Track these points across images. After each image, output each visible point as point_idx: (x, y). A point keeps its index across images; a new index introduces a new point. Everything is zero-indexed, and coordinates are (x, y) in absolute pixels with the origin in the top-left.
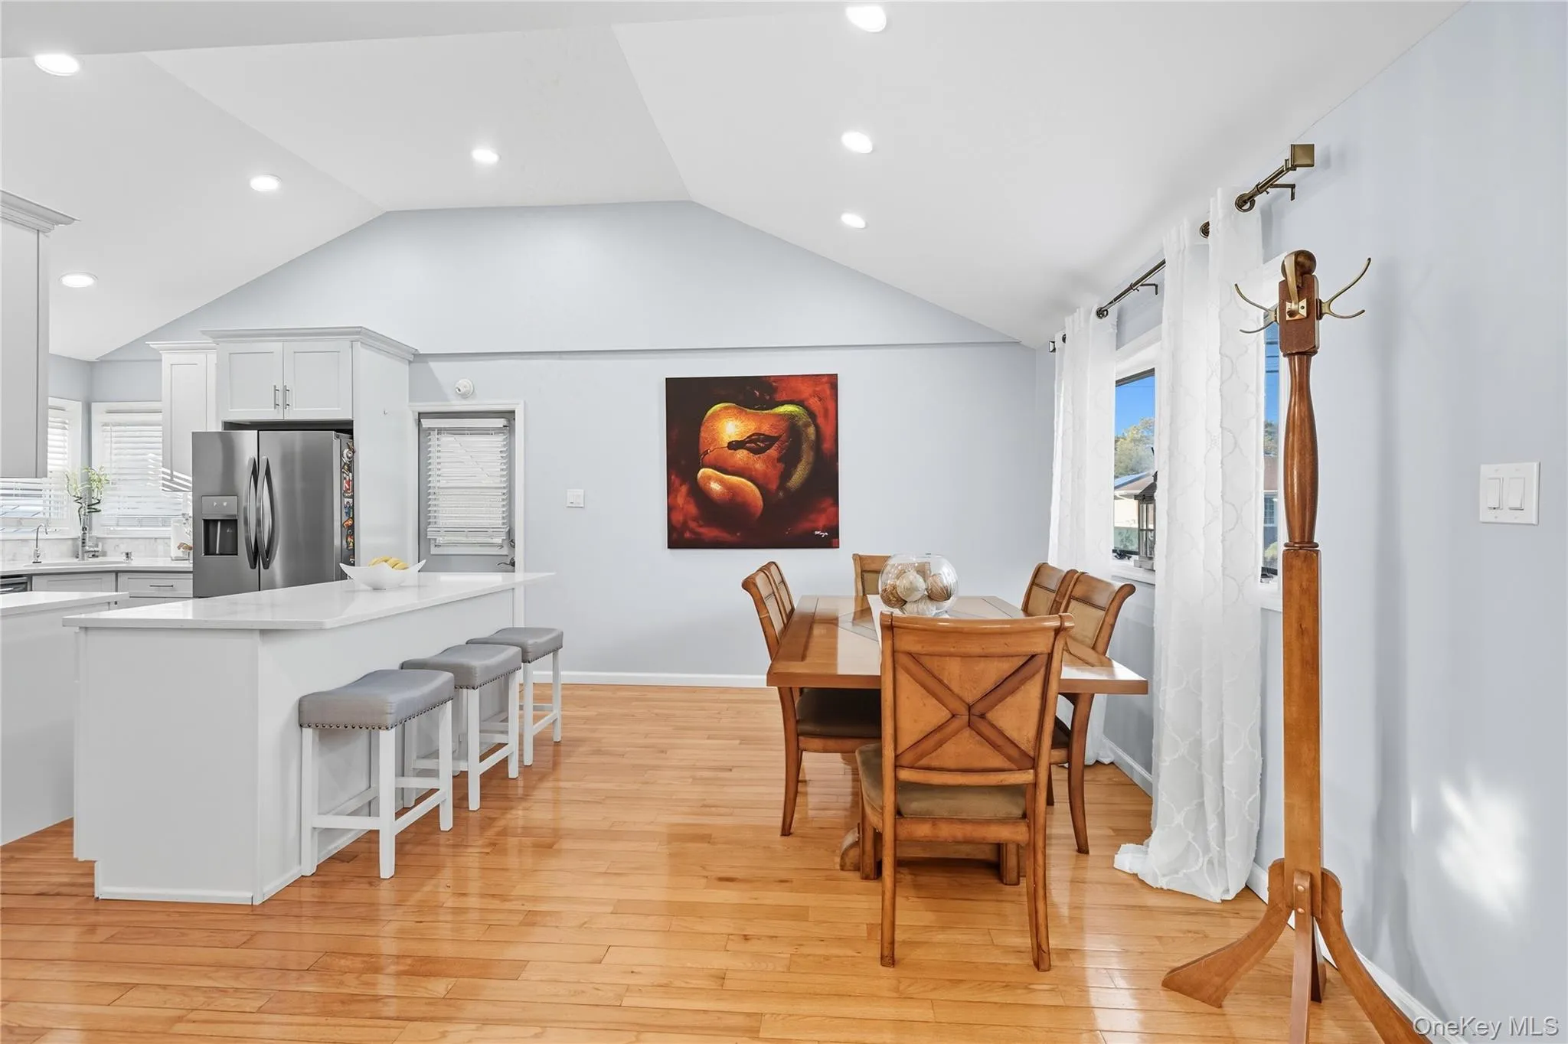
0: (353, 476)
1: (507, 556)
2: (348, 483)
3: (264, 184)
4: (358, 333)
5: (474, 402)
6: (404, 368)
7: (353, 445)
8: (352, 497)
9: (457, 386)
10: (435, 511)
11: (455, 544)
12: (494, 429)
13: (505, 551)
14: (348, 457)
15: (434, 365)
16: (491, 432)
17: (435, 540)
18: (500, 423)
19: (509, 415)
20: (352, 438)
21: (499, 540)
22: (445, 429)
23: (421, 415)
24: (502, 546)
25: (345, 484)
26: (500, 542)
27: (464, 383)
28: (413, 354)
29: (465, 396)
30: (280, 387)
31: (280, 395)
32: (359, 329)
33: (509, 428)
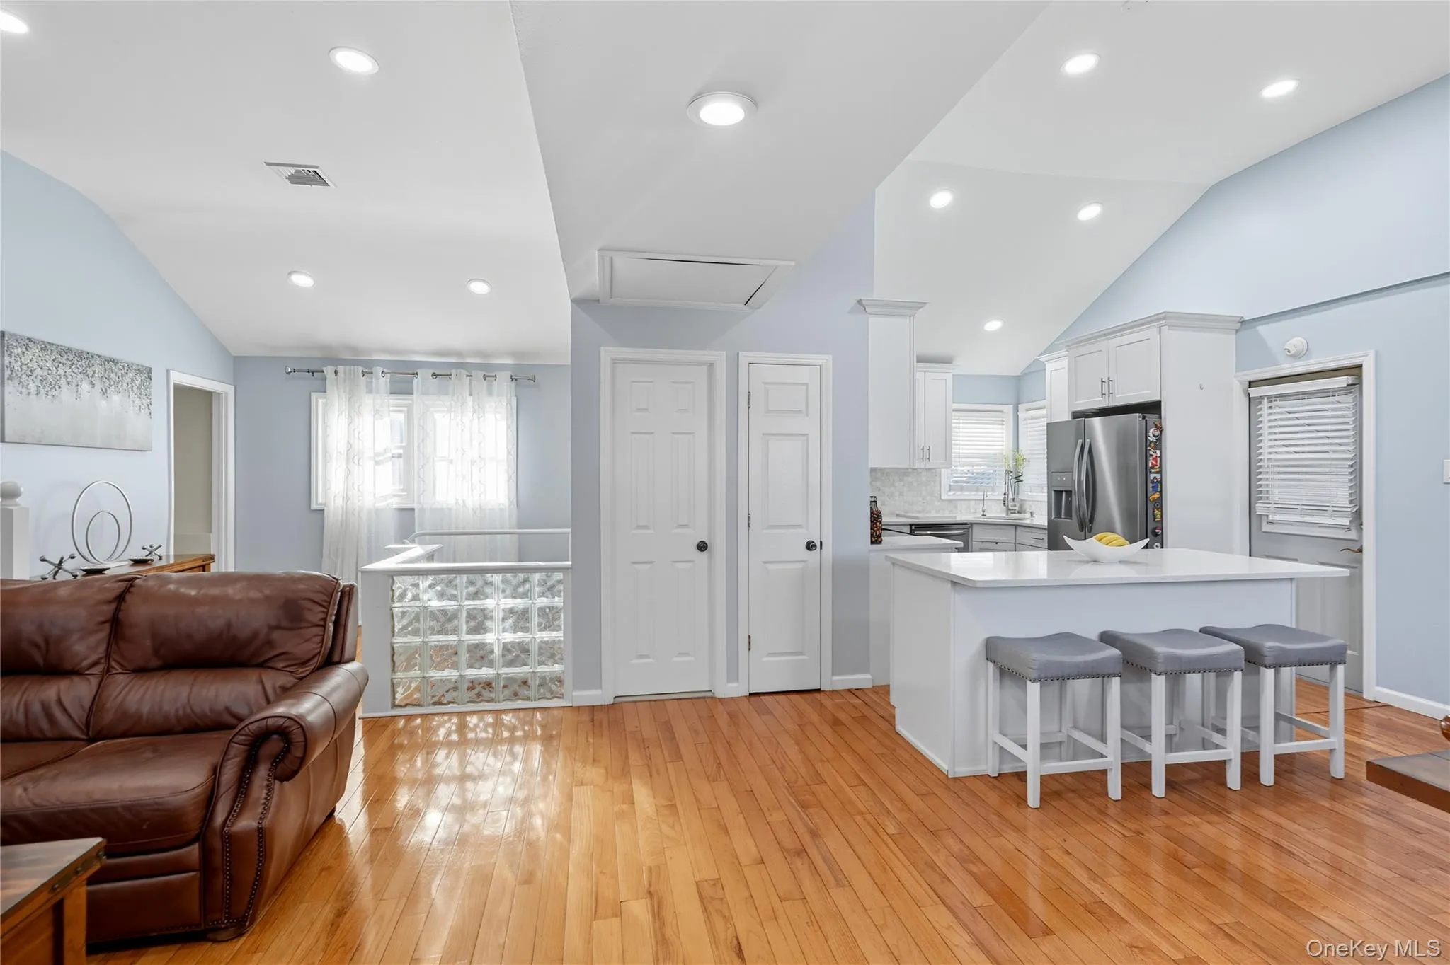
0: (1161, 453)
1: (1356, 541)
2: (1155, 459)
3: (1090, 212)
4: (1164, 318)
5: (1311, 361)
6: (1232, 338)
7: (1161, 423)
8: (1160, 472)
9: (1286, 347)
10: (1267, 485)
11: (1289, 523)
12: (1335, 390)
13: (1352, 535)
14: (1154, 436)
15: (1262, 329)
16: (1331, 394)
17: (1267, 516)
18: (1342, 381)
19: (1355, 371)
20: (1160, 417)
21: (1346, 522)
22: (1277, 396)
23: (1251, 384)
24: (1349, 529)
25: (1151, 461)
26: (1348, 524)
27: (1296, 343)
28: (1239, 322)
29: (1295, 357)
30: (1105, 379)
31: (1105, 385)
32: (1163, 315)
33: (1357, 385)
